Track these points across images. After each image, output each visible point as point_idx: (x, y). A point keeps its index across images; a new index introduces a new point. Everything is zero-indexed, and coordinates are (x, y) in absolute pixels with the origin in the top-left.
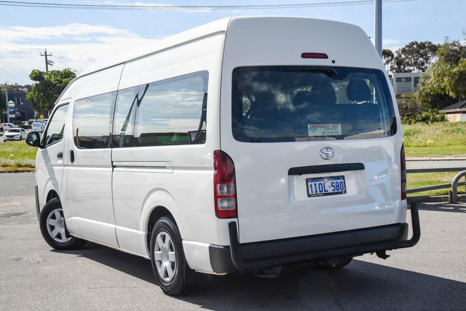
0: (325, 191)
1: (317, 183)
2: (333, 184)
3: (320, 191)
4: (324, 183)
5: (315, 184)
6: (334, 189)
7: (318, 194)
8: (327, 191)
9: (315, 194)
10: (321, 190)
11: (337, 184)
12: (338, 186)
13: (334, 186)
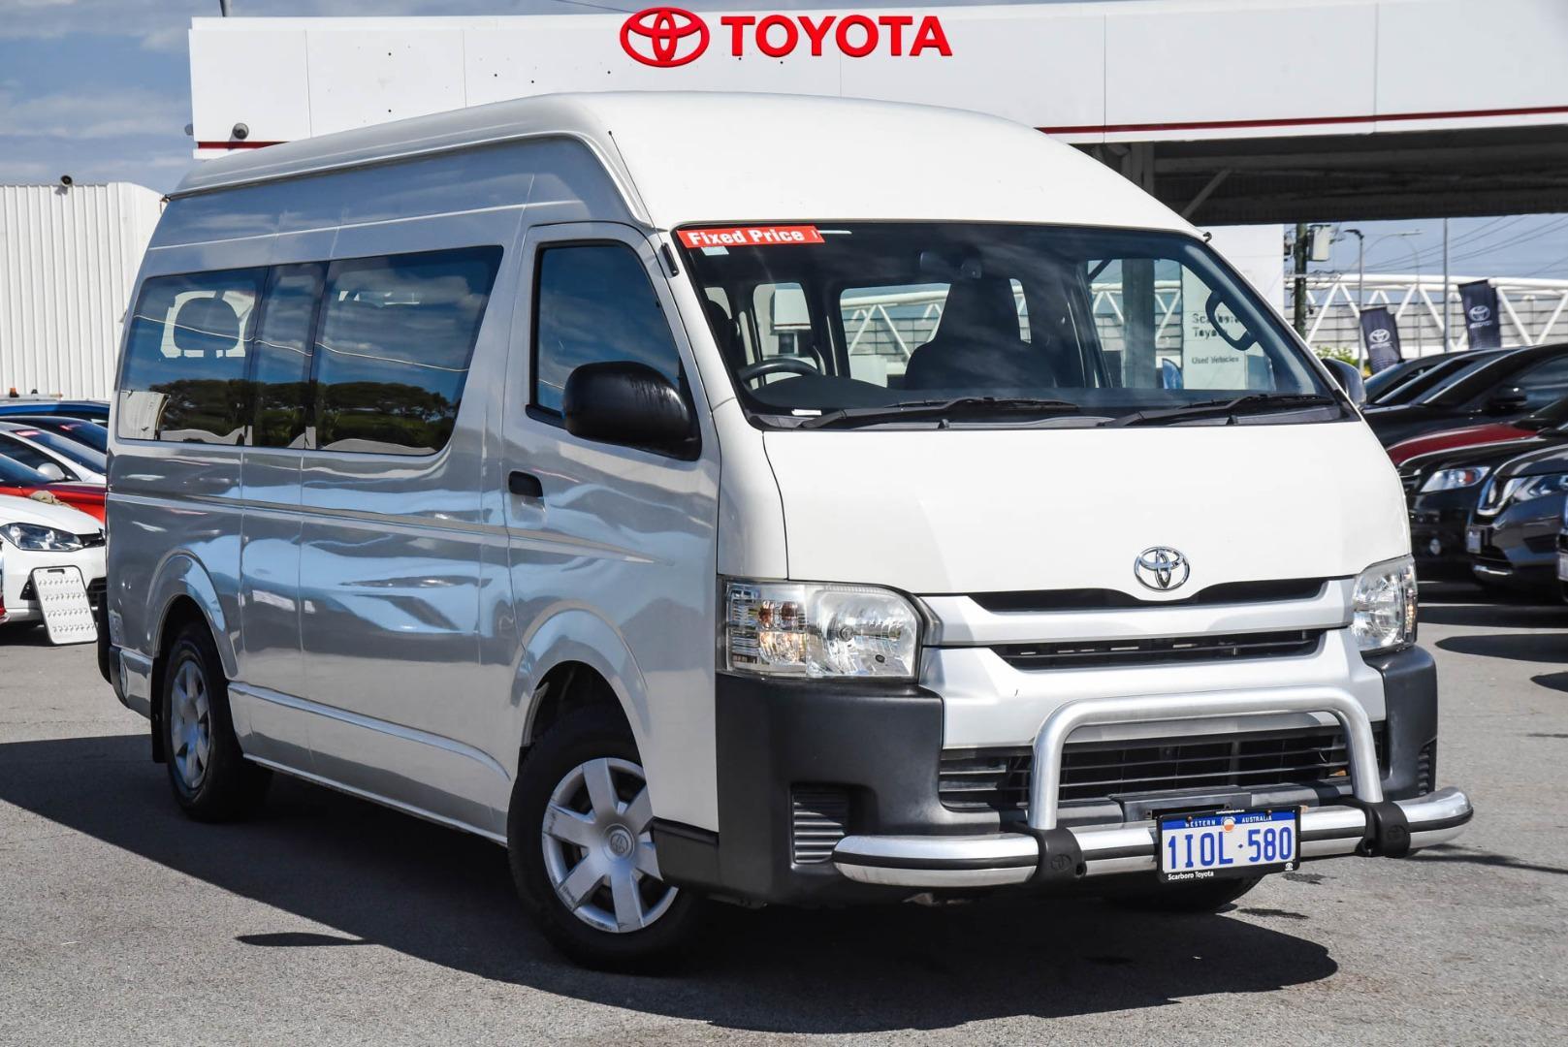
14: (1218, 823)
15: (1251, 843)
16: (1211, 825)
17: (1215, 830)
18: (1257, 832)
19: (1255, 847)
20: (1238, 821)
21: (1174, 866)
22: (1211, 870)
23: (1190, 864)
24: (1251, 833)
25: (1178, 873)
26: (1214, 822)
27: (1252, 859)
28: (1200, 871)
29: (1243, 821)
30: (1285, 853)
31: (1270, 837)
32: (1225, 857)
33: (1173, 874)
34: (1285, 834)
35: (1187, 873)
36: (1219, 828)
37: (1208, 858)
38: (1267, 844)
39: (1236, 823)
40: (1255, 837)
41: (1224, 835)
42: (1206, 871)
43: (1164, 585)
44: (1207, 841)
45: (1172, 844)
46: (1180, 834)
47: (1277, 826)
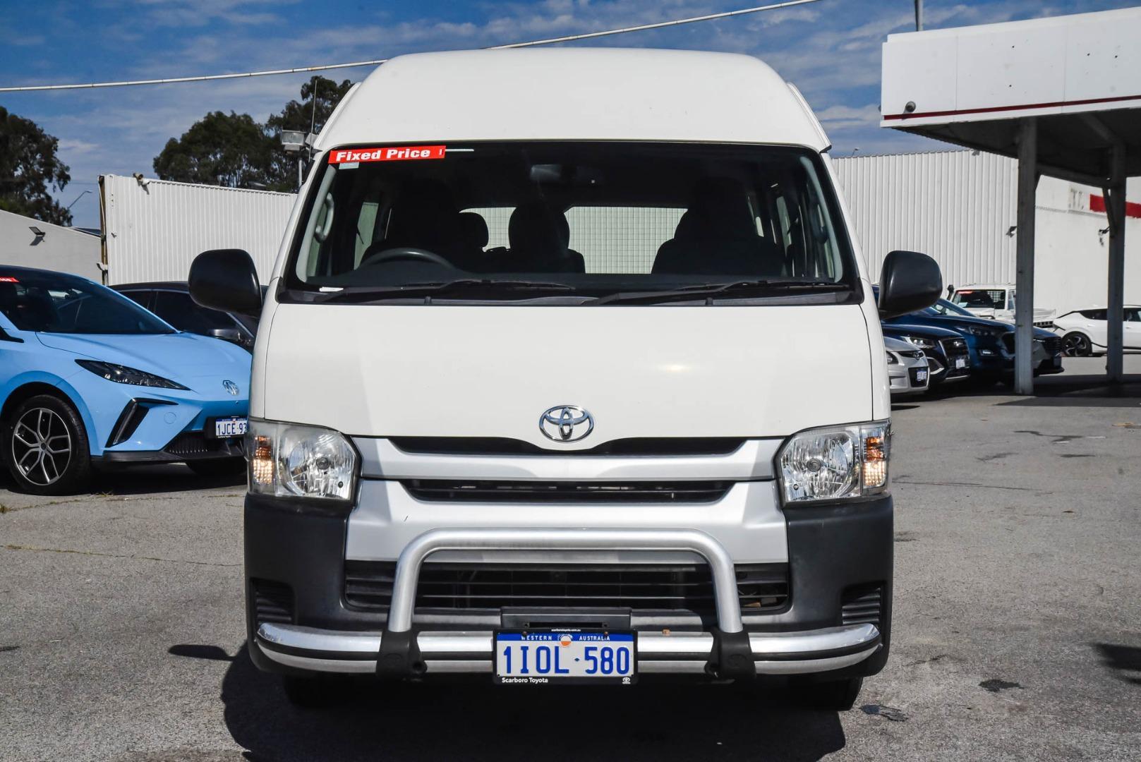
14: (555, 639)
15: (588, 658)
16: (548, 640)
17: (551, 645)
18: (595, 649)
19: (592, 662)
20: (576, 638)
21: (509, 671)
22: (545, 678)
23: (525, 670)
24: (587, 649)
25: (512, 678)
26: (550, 638)
27: (588, 671)
28: (534, 678)
29: (581, 638)
30: (623, 668)
31: (607, 655)
32: (560, 668)
33: (506, 678)
34: (623, 653)
35: (521, 678)
36: (555, 643)
37: (543, 667)
38: (604, 660)
39: (572, 640)
40: (591, 654)
41: (560, 649)
42: (541, 678)
43: (566, 437)
44: (543, 653)
45: (508, 652)
46: (516, 646)
47: (615, 645)
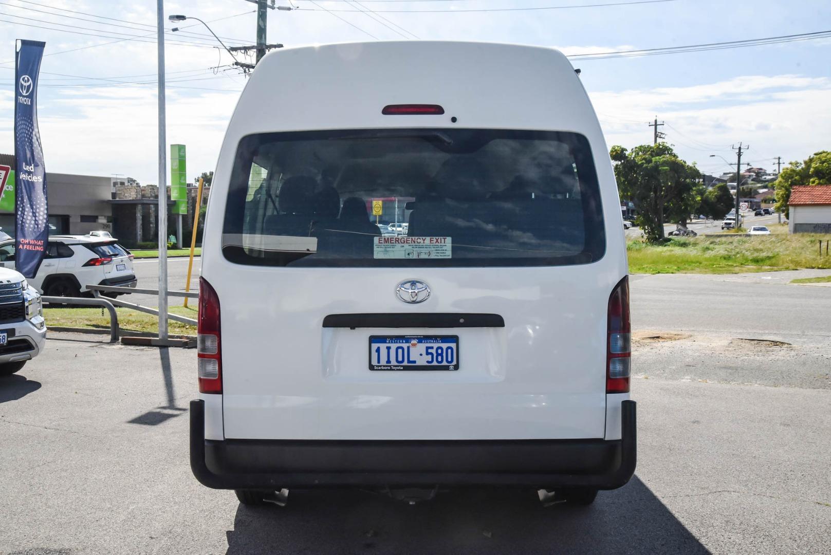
0: (409, 361)
1: (394, 346)
2: (430, 351)
3: (397, 361)
4: (408, 348)
5: (389, 348)
6: (430, 360)
7: (390, 366)
8: (415, 362)
9: (384, 366)
10: (400, 359)
11: (440, 351)
12: (441, 354)
13: (432, 354)
